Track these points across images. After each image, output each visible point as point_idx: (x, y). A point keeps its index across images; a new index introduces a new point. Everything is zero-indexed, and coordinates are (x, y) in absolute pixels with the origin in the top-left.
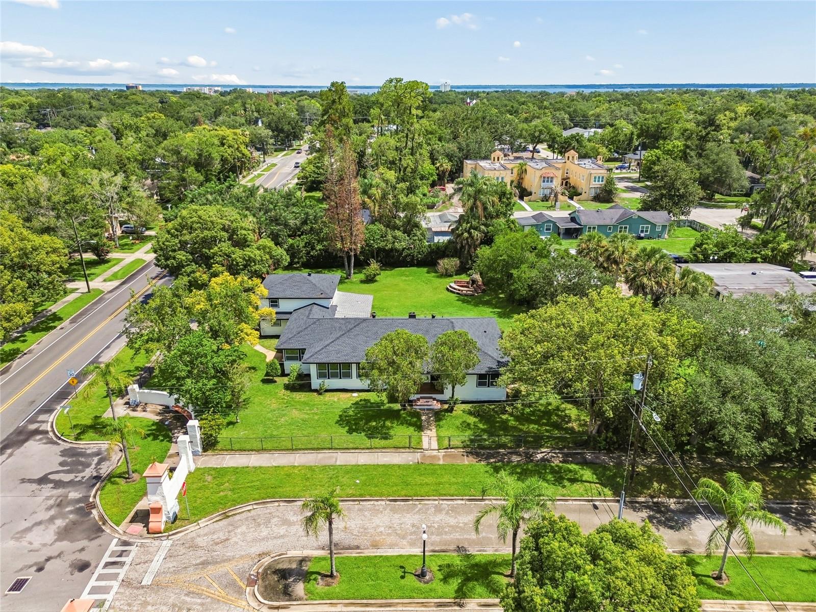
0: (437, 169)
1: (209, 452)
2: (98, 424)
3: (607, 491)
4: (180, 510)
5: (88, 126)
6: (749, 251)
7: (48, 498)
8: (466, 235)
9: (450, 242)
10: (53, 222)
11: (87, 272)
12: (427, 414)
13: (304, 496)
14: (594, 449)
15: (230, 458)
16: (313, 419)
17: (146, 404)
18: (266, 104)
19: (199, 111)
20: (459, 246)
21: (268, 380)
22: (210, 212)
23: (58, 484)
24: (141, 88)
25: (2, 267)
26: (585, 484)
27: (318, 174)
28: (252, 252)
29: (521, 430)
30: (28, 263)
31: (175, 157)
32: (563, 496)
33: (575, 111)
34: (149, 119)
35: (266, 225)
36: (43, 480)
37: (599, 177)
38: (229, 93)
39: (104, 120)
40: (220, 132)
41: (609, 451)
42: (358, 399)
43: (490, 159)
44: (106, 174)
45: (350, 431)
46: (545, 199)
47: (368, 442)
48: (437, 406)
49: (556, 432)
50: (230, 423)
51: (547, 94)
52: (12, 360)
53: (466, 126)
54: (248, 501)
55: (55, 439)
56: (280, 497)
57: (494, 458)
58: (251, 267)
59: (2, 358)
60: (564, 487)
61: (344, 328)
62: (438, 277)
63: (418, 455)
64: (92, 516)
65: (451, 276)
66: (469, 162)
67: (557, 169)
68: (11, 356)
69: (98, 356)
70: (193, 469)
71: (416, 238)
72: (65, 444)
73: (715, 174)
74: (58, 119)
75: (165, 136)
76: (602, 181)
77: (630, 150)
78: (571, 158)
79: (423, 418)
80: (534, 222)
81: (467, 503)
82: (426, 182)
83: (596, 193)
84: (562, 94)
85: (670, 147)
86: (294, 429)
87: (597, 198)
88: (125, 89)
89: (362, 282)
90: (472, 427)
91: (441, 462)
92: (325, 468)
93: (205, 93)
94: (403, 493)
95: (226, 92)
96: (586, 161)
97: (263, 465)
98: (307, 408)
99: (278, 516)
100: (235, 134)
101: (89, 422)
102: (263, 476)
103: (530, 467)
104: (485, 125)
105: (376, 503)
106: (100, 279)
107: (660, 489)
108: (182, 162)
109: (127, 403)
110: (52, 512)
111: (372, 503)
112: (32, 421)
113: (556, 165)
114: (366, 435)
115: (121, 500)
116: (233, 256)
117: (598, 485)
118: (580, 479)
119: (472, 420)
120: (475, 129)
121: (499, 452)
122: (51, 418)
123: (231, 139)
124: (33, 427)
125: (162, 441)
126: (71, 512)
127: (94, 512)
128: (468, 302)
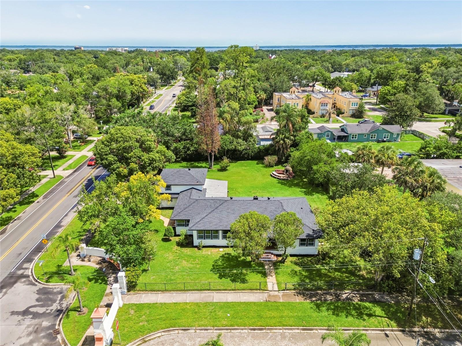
0: (258, 98)
1: (132, 292)
2: (60, 271)
3: (393, 323)
4: (115, 337)
5: (53, 72)
6: (455, 152)
7: (28, 326)
8: (282, 142)
9: (271, 145)
10: (33, 135)
11: (53, 164)
12: (268, 265)
13: (194, 326)
14: (380, 291)
15: (145, 296)
16: (196, 268)
17: (90, 256)
18: (155, 59)
19: (117, 63)
20: (277, 148)
21: (166, 240)
22: (128, 131)
23: (36, 315)
24: (83, 49)
25: (1, 167)
26: (378, 318)
27: (188, 101)
28: (154, 155)
29: (330, 277)
30: (17, 163)
31: (104, 92)
32: (365, 327)
33: (334, 62)
34: (88, 68)
35: (161, 137)
36: (26, 313)
37: (355, 103)
38: (133, 52)
39: (62, 69)
40: (130, 77)
41: (390, 293)
42: (224, 253)
43: (289, 92)
44: (64, 105)
45: (221, 277)
46: (323, 116)
47: (233, 285)
48: (274, 258)
49: (353, 278)
50: (144, 271)
51: (316, 51)
52: (7, 224)
53: (274, 72)
54: (158, 330)
55: (33, 281)
56: (179, 327)
57: (315, 297)
58: (153, 164)
59: (1, 223)
60: (364, 320)
61: (213, 206)
62: (264, 167)
63: (266, 295)
64: (57, 340)
65: (272, 166)
66: (276, 94)
67: (329, 98)
68: (6, 221)
69: (60, 222)
70: (121, 305)
71: (251, 143)
72: (40, 285)
73: (425, 101)
74: (36, 68)
75: (98, 79)
76: (357, 105)
77: (369, 86)
78: (337, 92)
79: (266, 267)
80: (319, 131)
81: (302, 331)
82: (252, 106)
83: (353, 113)
84: (324, 52)
85: (396, 85)
86: (184, 275)
87: (353, 116)
88: (74, 49)
89: (219, 170)
90: (298, 274)
91: (281, 301)
92: (206, 304)
93: (119, 52)
94: (259, 323)
95: (131, 51)
96: (346, 93)
97: (167, 302)
98: (192, 260)
99: (178, 341)
100: (139, 78)
101: (54, 269)
102: (167, 310)
103: (339, 304)
104: (285, 71)
105: (242, 331)
106: (61, 168)
107: (427, 321)
108: (109, 95)
109: (79, 255)
110: (31, 337)
111: (239, 331)
112: (20, 268)
113: (329, 96)
114: (231, 280)
115: (76, 328)
116: (143, 158)
117: (386, 319)
118: (374, 314)
119: (298, 269)
120: (279, 74)
121: (318, 293)
122: (31, 266)
123: (137, 81)
124: (20, 272)
125: (101, 283)
126: (44, 337)
127: (59, 336)
128: (285, 184)
